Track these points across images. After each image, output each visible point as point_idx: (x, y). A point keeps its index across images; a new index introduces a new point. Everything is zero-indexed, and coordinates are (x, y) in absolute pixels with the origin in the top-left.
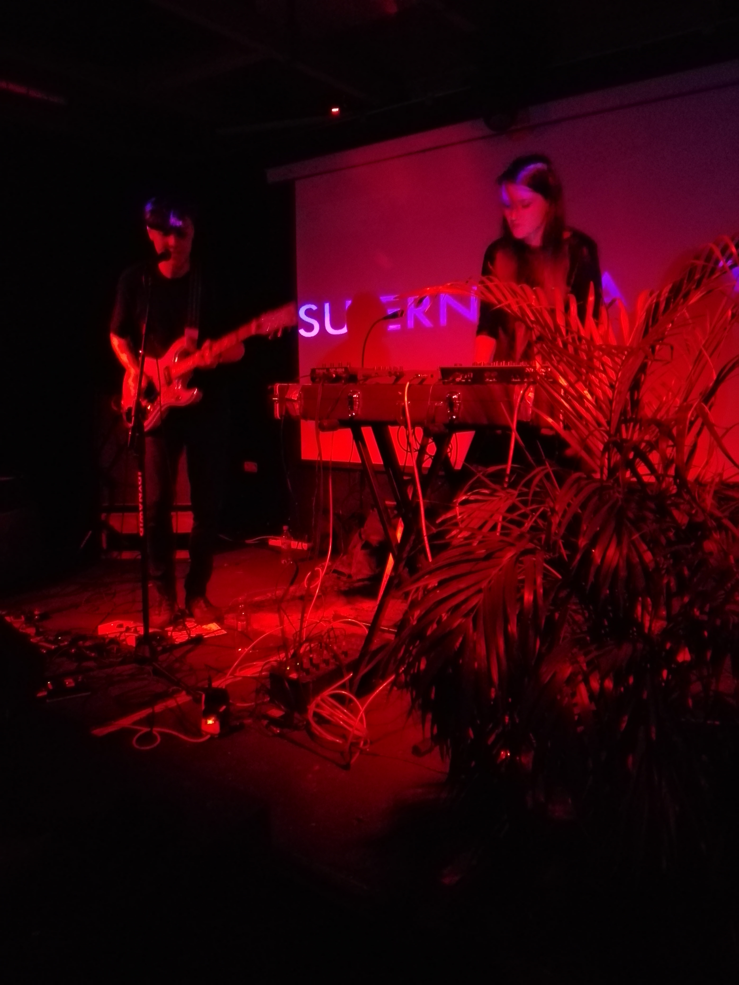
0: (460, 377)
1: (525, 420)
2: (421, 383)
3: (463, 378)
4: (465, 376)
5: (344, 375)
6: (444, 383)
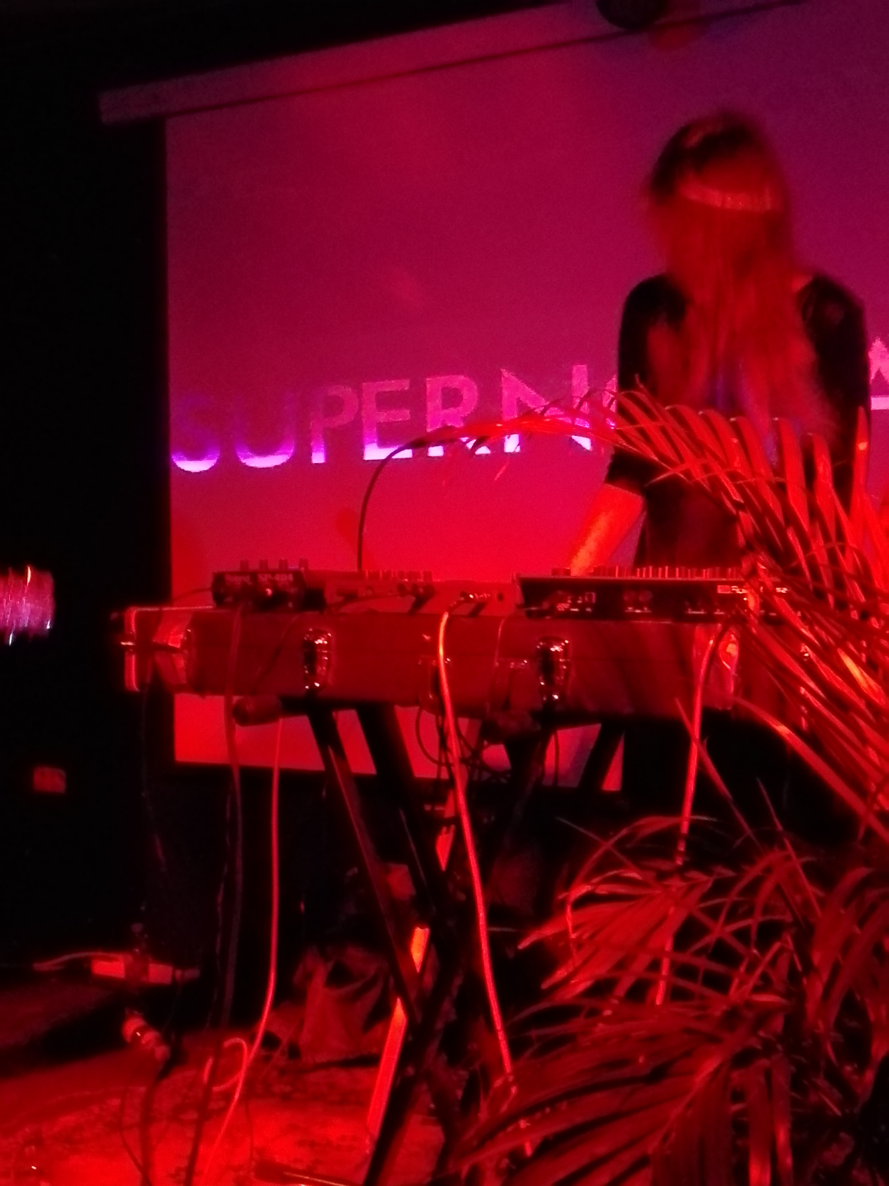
0: (566, 602)
2: (474, 614)
3: (574, 604)
4: (577, 599)
5: (293, 590)
6: (529, 614)
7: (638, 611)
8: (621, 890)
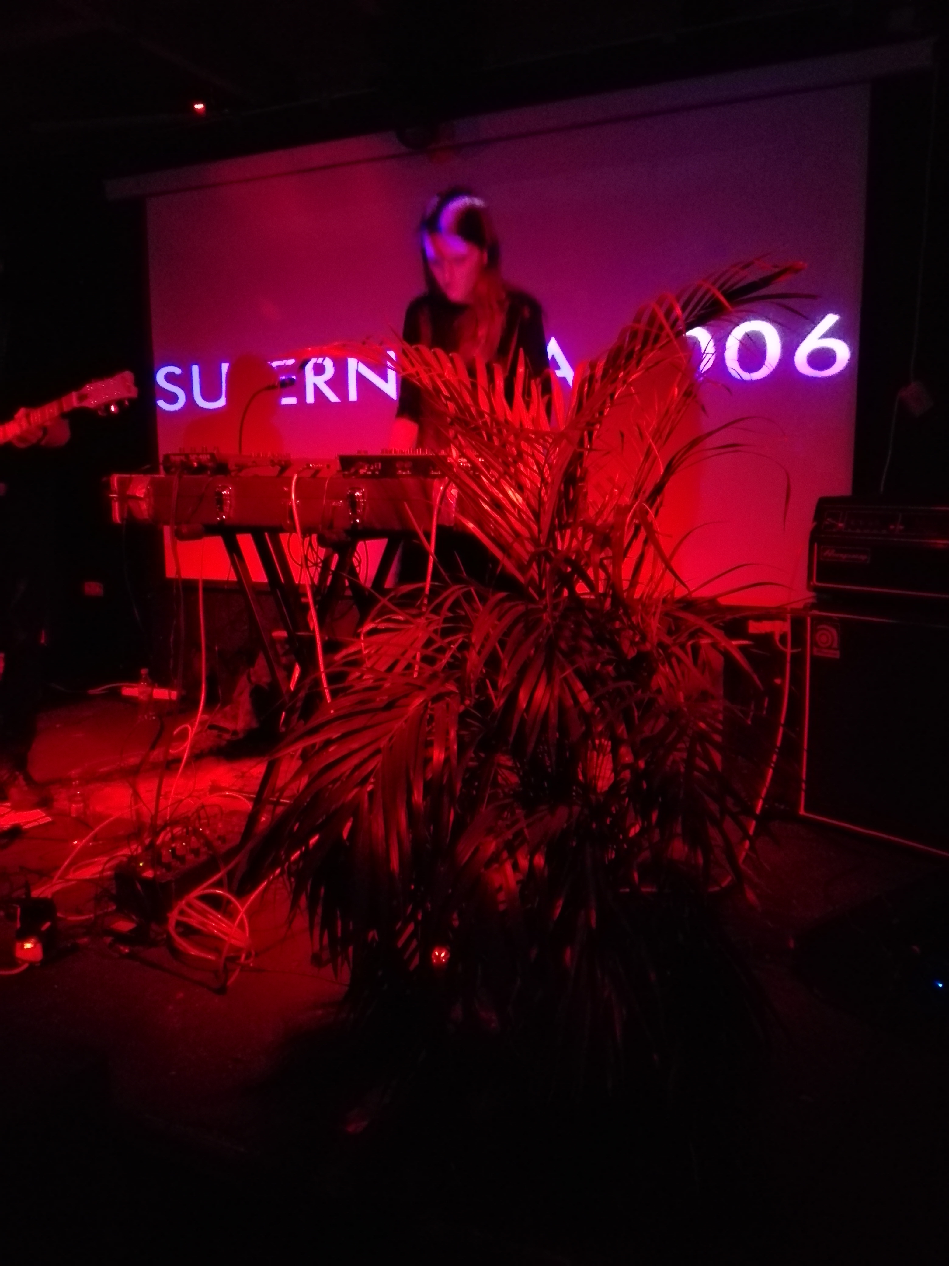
0: (364, 469)
1: (447, 525)
2: (314, 475)
3: (369, 470)
4: (371, 467)
5: (210, 464)
6: (344, 475)
7: (404, 473)
8: (391, 626)
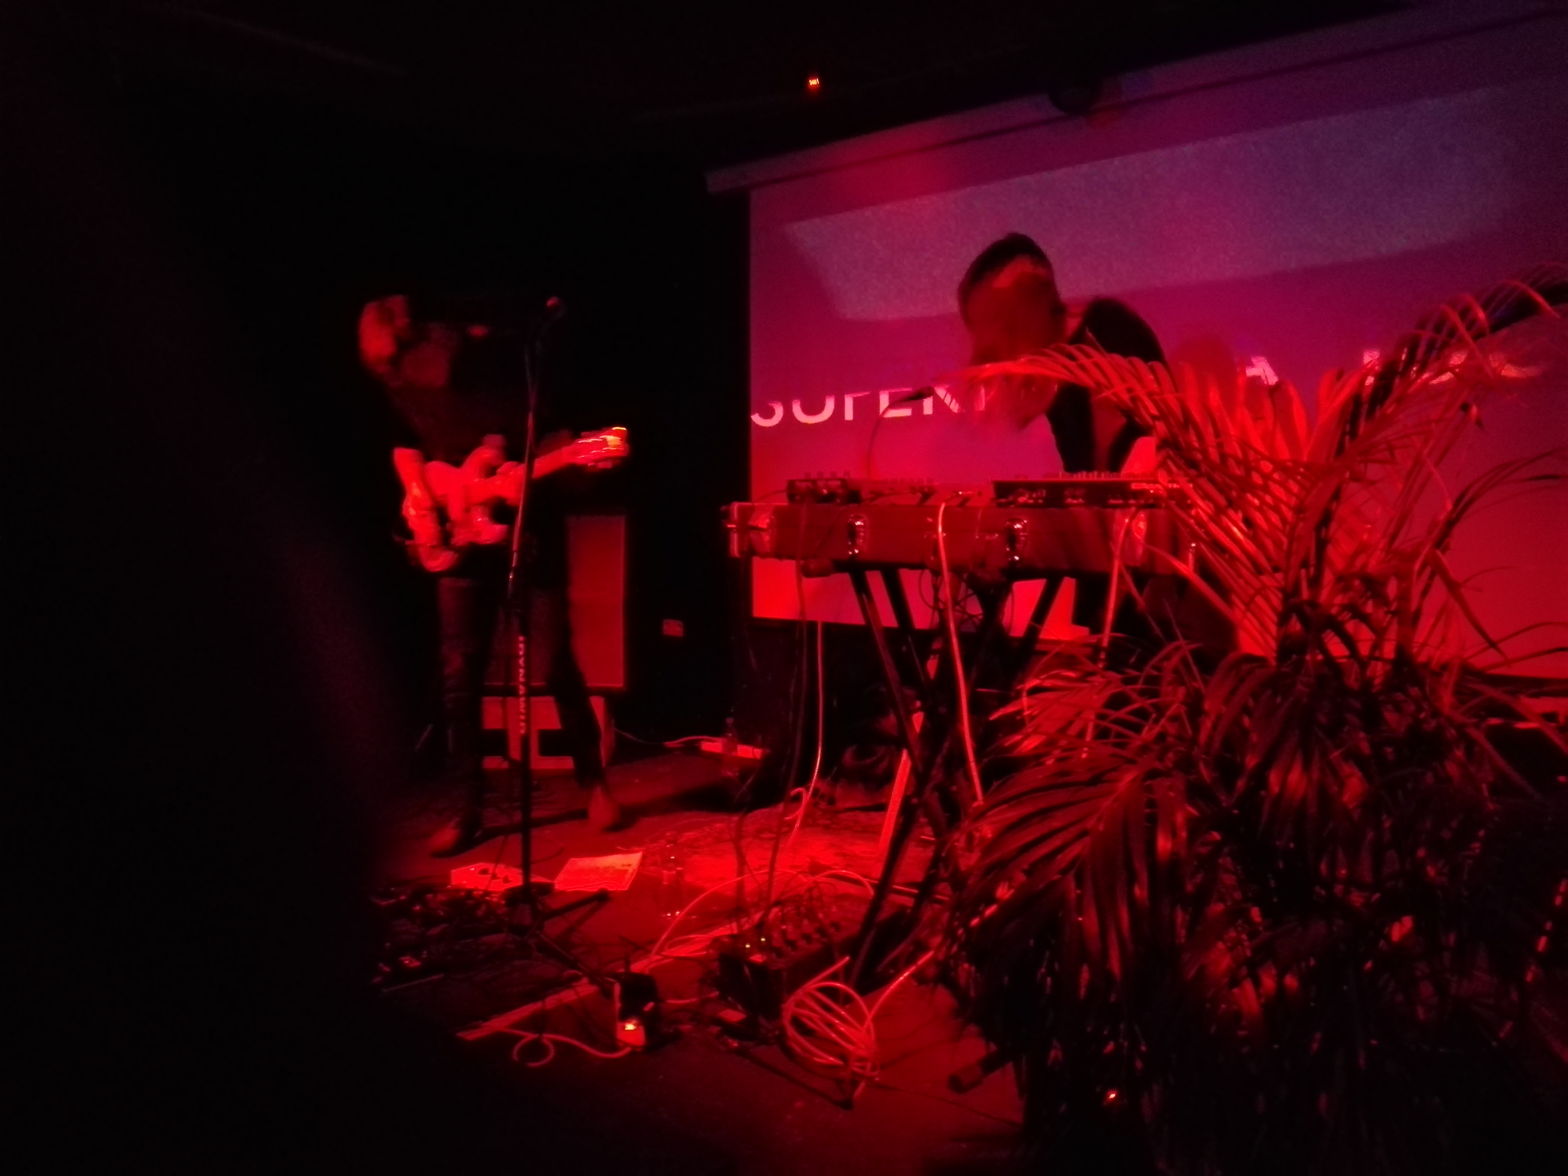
0: (1024, 496)
1: (1133, 564)
2: (963, 504)
3: (1030, 498)
4: (1032, 494)
5: (840, 491)
6: (1000, 505)
7: (1075, 502)
8: (1060, 683)
